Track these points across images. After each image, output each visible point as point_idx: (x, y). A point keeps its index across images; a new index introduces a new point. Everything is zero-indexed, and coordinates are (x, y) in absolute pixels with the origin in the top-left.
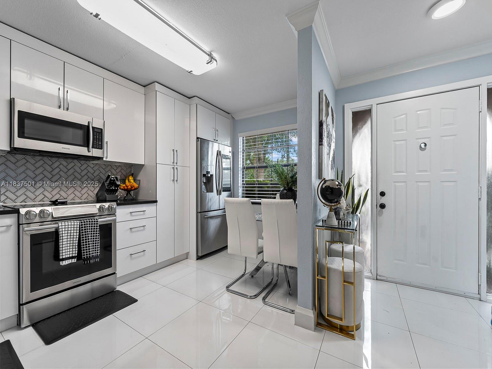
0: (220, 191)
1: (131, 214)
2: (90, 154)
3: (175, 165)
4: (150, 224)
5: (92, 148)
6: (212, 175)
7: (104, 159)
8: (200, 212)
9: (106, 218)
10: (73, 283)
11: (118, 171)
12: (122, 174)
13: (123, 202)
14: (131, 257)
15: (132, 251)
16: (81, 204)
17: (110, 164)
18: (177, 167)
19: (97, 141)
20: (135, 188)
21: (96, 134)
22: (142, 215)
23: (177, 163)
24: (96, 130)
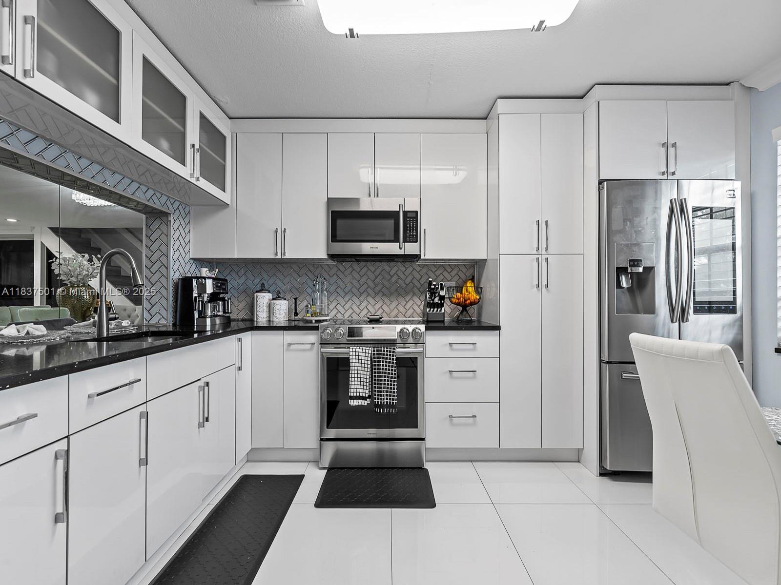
0: (683, 310)
1: (452, 346)
2: (402, 252)
3: (543, 252)
4: (486, 369)
5: (403, 242)
6: (649, 270)
7: (422, 257)
8: (608, 363)
9: (409, 348)
10: (368, 434)
11: (453, 273)
12: (460, 278)
13: (456, 325)
14: (451, 420)
15: (453, 410)
16: (390, 324)
17: (442, 264)
18: (547, 256)
19: (410, 232)
20: (471, 301)
21: (410, 221)
22: (469, 350)
23: (547, 249)
24: (409, 215)
